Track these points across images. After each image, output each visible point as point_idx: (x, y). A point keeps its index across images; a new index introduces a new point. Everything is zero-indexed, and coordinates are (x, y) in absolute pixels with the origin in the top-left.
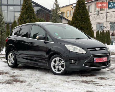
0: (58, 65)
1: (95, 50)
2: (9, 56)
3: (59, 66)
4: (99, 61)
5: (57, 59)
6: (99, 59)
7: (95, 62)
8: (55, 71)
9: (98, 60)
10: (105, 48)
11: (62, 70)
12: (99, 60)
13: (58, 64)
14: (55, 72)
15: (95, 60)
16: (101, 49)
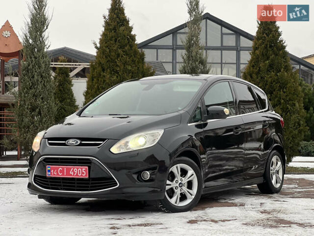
4: (63, 175)
6: (60, 168)
12: (62, 171)
16: (83, 142)
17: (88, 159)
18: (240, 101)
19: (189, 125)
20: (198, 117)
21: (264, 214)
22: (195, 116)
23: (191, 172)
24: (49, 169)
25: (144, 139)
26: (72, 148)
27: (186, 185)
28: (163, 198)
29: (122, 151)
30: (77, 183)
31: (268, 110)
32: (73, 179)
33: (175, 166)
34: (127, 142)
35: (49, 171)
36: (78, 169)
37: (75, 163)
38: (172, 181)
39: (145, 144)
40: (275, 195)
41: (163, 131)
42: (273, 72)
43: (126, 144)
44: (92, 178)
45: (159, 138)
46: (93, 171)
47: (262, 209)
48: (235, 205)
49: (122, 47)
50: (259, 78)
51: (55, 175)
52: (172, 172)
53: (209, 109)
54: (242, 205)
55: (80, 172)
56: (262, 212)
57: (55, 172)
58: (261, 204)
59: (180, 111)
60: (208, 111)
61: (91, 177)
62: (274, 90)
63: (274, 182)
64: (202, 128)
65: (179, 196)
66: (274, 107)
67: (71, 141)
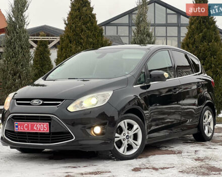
1: (29, 104)
4: (28, 130)
12: (27, 127)
16: (45, 102)
17: (49, 117)
18: (178, 66)
19: (134, 86)
20: (143, 80)
21: (197, 162)
22: (140, 79)
23: (136, 126)
24: (17, 125)
25: (95, 99)
26: (36, 108)
27: (132, 137)
28: (112, 148)
29: (78, 109)
30: (40, 137)
31: (201, 73)
32: (36, 133)
33: (122, 122)
34: (82, 102)
35: (17, 126)
36: (40, 125)
37: (38, 120)
38: (120, 134)
39: (97, 104)
40: (207, 143)
41: (112, 92)
42: (206, 42)
43: (81, 103)
44: (52, 133)
45: (109, 98)
46: (53, 126)
47: (196, 157)
48: (173, 153)
49: (85, 24)
50: (195, 47)
51: (21, 130)
52: (120, 126)
53: (152, 73)
54: (180, 152)
55: (42, 127)
56: (196, 160)
57: (22, 127)
58: (196, 151)
59: (127, 75)
60: (150, 75)
61: (51, 131)
62: (207, 57)
63: (206, 132)
64: (145, 89)
65: (127, 146)
66: (206, 70)
67: (35, 102)
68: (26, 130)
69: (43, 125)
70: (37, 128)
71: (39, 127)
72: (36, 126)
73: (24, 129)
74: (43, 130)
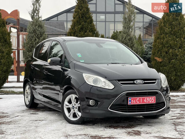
0: (73, 107)
1: (134, 83)
2: (26, 90)
3: (75, 109)
5: (72, 96)
6: (138, 98)
7: (129, 103)
8: (70, 116)
9: (136, 101)
10: (155, 80)
11: (79, 116)
12: (139, 101)
13: (73, 105)
14: (69, 118)
15: (130, 101)
17: (156, 92)
24: (130, 100)
30: (147, 107)
37: (146, 95)
57: (134, 101)
61: (157, 102)
68: (138, 103)
69: (152, 98)
70: (147, 101)
71: (148, 100)
72: (146, 99)
73: (136, 102)
74: (152, 102)
